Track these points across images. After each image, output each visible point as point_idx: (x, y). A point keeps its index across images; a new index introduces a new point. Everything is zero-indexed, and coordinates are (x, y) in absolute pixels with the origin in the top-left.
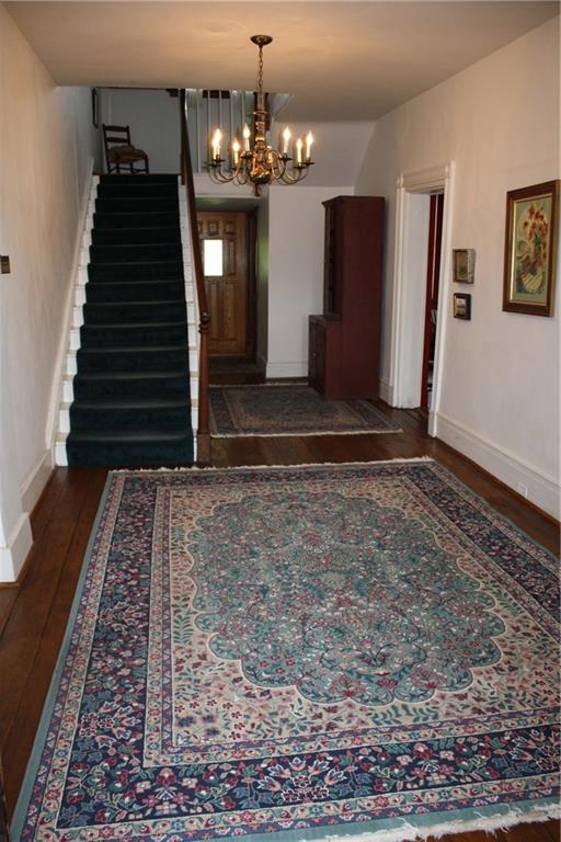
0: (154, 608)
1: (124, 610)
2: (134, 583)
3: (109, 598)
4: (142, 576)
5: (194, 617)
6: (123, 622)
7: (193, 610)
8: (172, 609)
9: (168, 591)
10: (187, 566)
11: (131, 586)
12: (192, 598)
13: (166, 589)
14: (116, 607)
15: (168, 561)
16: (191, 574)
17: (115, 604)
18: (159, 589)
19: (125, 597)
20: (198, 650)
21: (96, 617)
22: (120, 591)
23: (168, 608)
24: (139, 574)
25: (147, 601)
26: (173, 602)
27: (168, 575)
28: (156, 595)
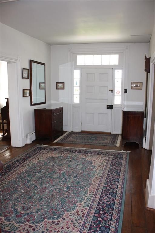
0: (105, 177)
1: (113, 177)
2: (109, 184)
3: (117, 181)
4: (106, 186)
5: (97, 173)
6: (113, 175)
7: (96, 175)
8: (101, 176)
9: (100, 180)
10: (91, 187)
11: (110, 183)
12: (95, 178)
13: (101, 181)
14: (115, 178)
15: (97, 190)
16: (92, 184)
17: (115, 179)
18: (103, 181)
19: (112, 180)
20: (99, 168)
21: (120, 177)
22: (113, 182)
23: (102, 176)
24: (107, 187)
25: (107, 179)
26: (100, 177)
27: (98, 185)
28: (104, 180)
